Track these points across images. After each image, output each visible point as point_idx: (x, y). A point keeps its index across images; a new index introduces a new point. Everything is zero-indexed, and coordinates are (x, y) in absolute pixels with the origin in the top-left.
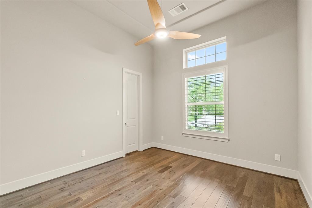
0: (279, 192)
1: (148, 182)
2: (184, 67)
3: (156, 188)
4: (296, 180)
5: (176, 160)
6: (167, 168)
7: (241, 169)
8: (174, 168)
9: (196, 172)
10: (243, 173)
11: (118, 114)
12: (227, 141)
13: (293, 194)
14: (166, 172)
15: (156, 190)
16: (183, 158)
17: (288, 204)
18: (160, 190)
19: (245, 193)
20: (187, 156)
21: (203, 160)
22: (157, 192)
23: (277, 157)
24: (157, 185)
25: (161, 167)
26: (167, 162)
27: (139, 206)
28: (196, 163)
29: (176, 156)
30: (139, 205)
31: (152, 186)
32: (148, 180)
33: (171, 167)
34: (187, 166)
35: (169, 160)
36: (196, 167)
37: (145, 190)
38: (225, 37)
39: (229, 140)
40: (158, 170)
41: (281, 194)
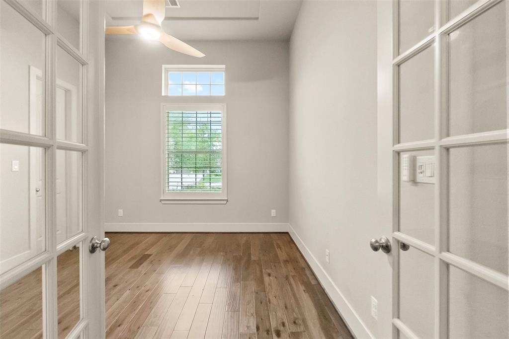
0: (279, 247)
1: (118, 288)
2: (163, 94)
3: (137, 293)
4: (287, 233)
5: (153, 245)
6: (143, 259)
7: (241, 234)
8: (156, 255)
9: (191, 252)
10: (245, 238)
11: (16, 168)
12: (225, 202)
13: (288, 245)
14: (145, 264)
15: (140, 294)
16: (164, 238)
17: (288, 255)
18: (147, 291)
19: (253, 258)
20: (169, 234)
21: (194, 235)
22: (143, 296)
23: (273, 213)
24: (138, 287)
25: (132, 258)
26: (139, 250)
27: (119, 328)
28: (187, 240)
29: (150, 239)
30: (119, 326)
31: (128, 292)
32: (115, 286)
33: (150, 255)
34: (175, 248)
35: (142, 246)
36: (189, 245)
37: (117, 302)
38: (224, 66)
39: (227, 201)
40: (130, 266)
41: (280, 248)
